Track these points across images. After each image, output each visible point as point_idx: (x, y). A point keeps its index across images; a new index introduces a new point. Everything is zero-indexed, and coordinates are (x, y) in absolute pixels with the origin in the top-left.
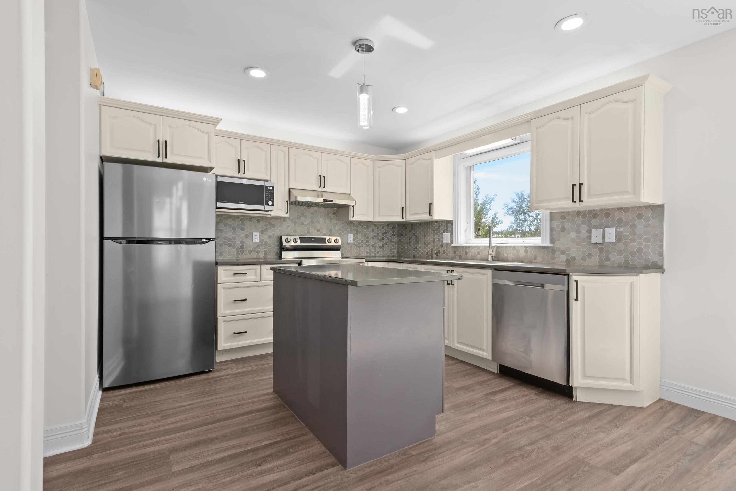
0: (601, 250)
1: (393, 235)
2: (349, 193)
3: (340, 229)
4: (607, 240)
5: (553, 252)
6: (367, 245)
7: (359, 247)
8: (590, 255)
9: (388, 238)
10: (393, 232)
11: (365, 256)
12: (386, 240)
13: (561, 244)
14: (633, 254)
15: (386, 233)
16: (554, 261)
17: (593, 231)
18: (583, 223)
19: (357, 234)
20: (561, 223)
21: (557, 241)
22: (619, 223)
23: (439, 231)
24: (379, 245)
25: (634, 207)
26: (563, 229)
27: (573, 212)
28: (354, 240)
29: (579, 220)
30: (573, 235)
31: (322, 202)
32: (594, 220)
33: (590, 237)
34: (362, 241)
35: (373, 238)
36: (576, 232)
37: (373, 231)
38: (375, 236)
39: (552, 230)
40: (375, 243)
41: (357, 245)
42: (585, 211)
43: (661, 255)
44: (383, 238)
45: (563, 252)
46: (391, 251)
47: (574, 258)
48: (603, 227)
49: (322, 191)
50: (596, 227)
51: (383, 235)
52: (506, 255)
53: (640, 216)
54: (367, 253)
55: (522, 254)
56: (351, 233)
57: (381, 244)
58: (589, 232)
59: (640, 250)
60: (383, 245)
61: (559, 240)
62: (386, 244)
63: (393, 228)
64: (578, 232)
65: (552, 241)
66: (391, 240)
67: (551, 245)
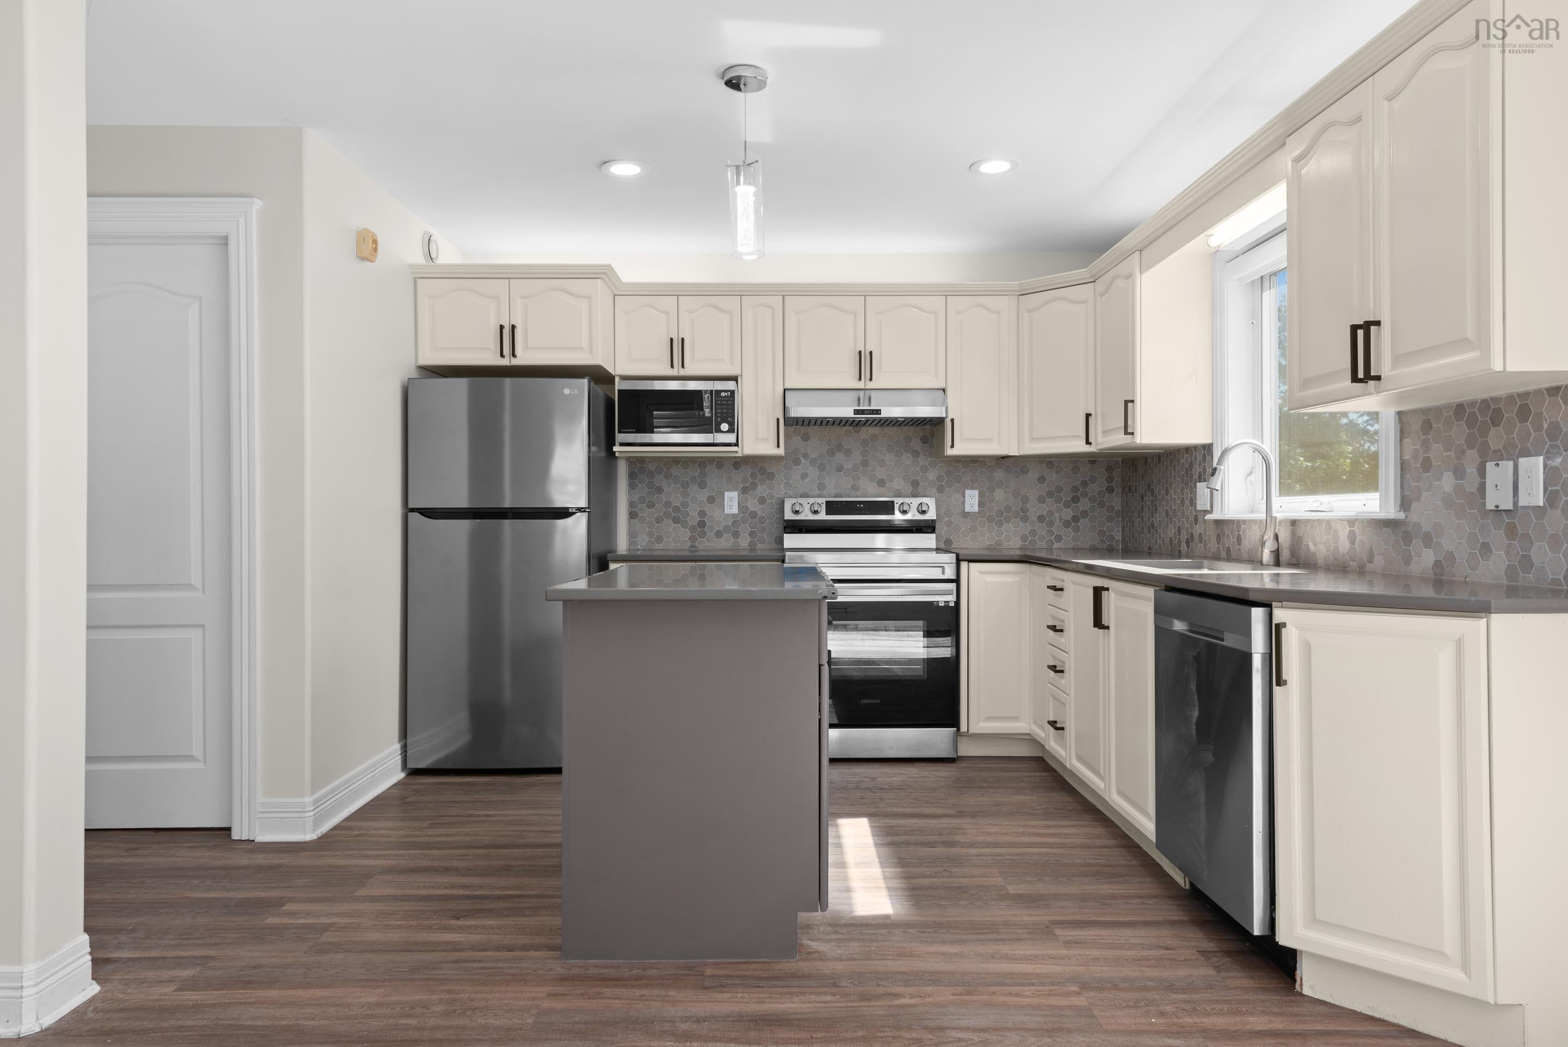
0: (1511, 531)
1: (1110, 490)
2: (942, 385)
3: (940, 478)
4: (1523, 499)
5: (1407, 538)
6: (1025, 519)
7: (1000, 524)
8: (1486, 549)
9: (1092, 500)
10: (1110, 479)
11: (1018, 546)
12: (1084, 505)
13: (1423, 514)
15: (1084, 484)
16: (1409, 567)
17: (1490, 468)
18: (1470, 443)
19: (992, 490)
20: (1421, 446)
21: (1414, 504)
22: (1553, 439)
23: (1191, 477)
24: (1061, 518)
26: (1427, 465)
27: (1447, 407)
28: (981, 504)
30: (1448, 482)
31: (853, 416)
32: (1493, 431)
33: (1482, 490)
34: (1008, 509)
35: (1041, 500)
36: (1455, 472)
37: (1042, 479)
38: (1050, 494)
39: (1403, 467)
40: (1050, 513)
41: (990, 519)
42: (1473, 404)
44: (1076, 500)
45: (1428, 540)
46: (1101, 533)
47: (1450, 560)
48: (1515, 453)
49: (866, 388)
50: (1498, 456)
51: (1075, 489)
54: (1024, 538)
55: (1344, 543)
56: (972, 488)
57: (1068, 514)
58: (1482, 471)
60: (1075, 519)
61: (1418, 499)
62: (1085, 514)
63: (1110, 469)
64: (1459, 473)
65: (1405, 504)
66: (1102, 504)
67: (1401, 516)
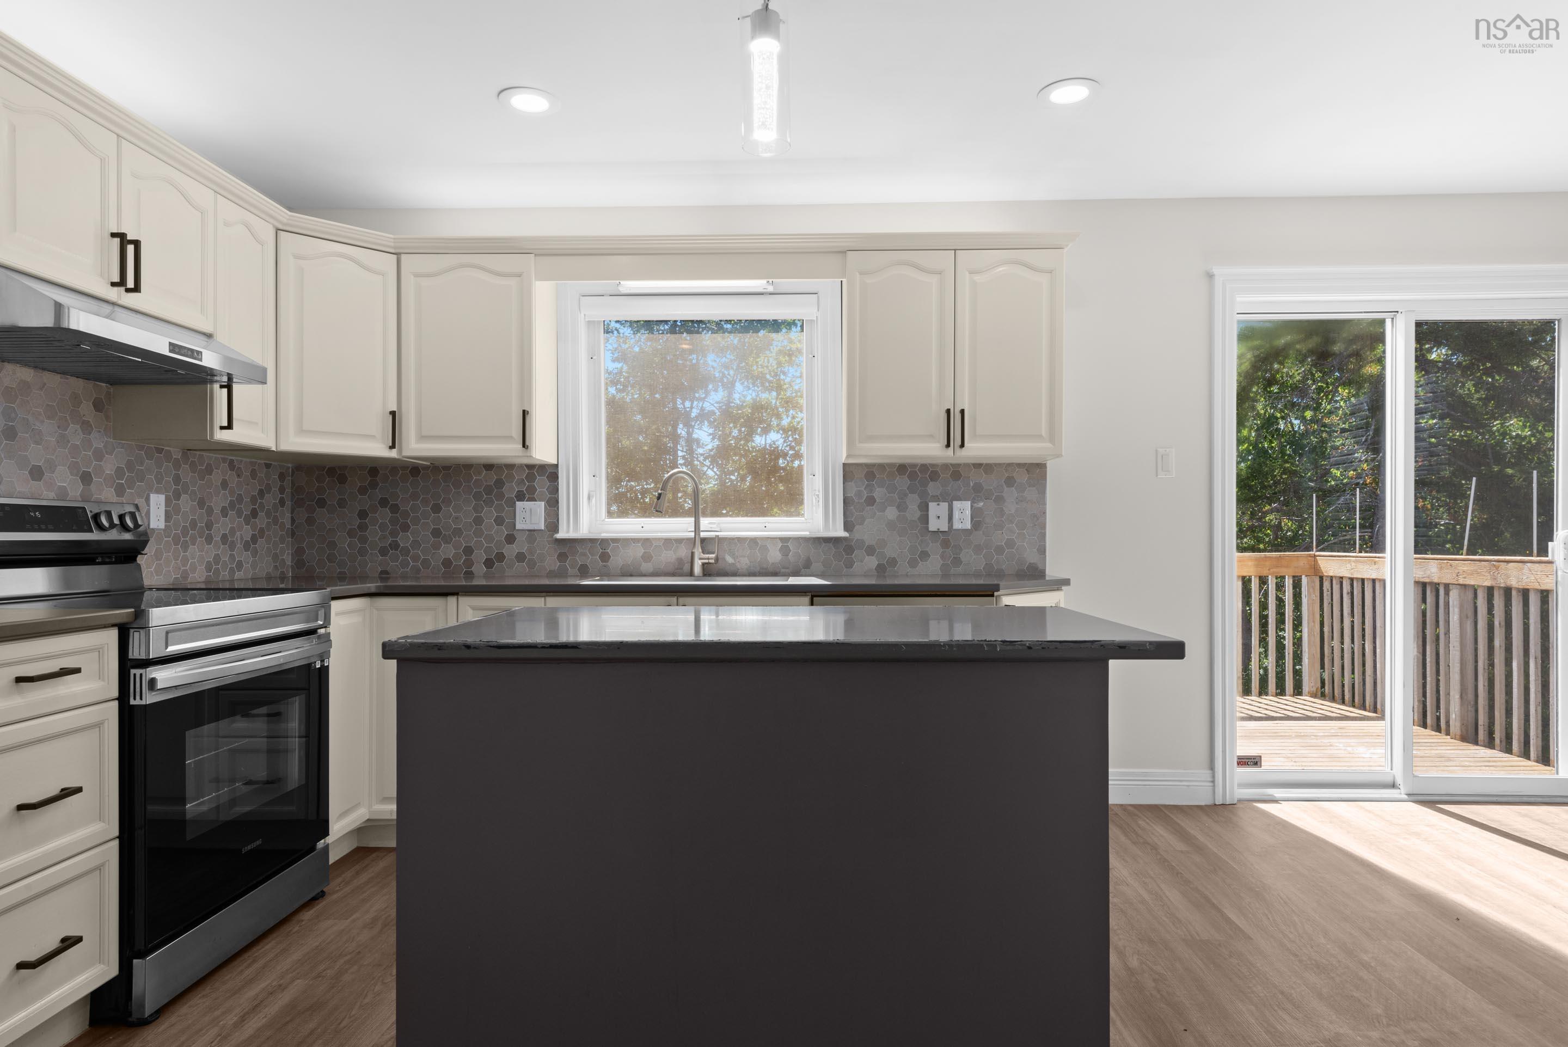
0: (946, 544)
1: (282, 502)
3: (119, 472)
4: (957, 525)
5: (850, 549)
6: (209, 539)
7: (185, 548)
8: (924, 555)
9: (268, 514)
10: (282, 490)
11: (203, 579)
12: (262, 521)
13: (869, 532)
14: (999, 550)
15: (261, 493)
16: (851, 570)
17: (932, 506)
18: (912, 490)
19: (177, 496)
20: (865, 489)
21: (857, 527)
22: (976, 493)
23: (500, 496)
24: (242, 538)
25: (999, 465)
26: (871, 501)
27: (891, 465)
28: (168, 517)
29: (903, 482)
30: (891, 513)
32: (931, 484)
33: (925, 519)
34: (194, 524)
35: (224, 512)
36: (898, 507)
37: (224, 484)
38: (232, 505)
39: (846, 501)
40: (233, 531)
41: (176, 541)
42: (914, 466)
43: (1042, 551)
44: (254, 514)
45: (871, 551)
46: (275, 557)
47: (893, 562)
48: (949, 498)
49: (120, 302)
50: (937, 499)
51: (254, 501)
52: (729, 560)
53: (1010, 481)
54: (209, 568)
55: (774, 556)
56: (158, 491)
57: (247, 532)
58: (924, 508)
59: (1010, 544)
60: (254, 539)
61: (862, 524)
62: (262, 531)
63: (282, 477)
64: (902, 507)
65: (848, 526)
66: (275, 521)
67: (846, 534)
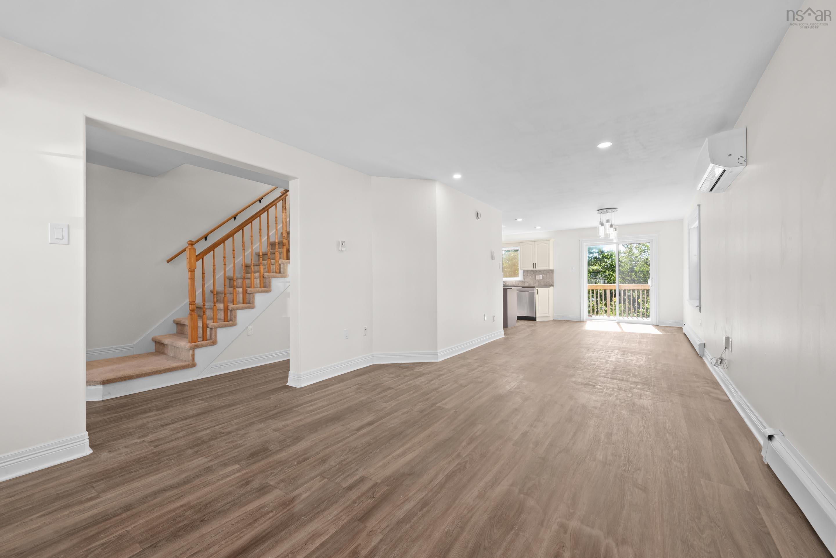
0: (538, 281)
4: (540, 279)
5: (524, 282)
8: (535, 283)
13: (527, 280)
14: (546, 282)
17: (536, 276)
18: (533, 274)
22: (543, 274)
25: (546, 270)
26: (527, 275)
27: (531, 270)
29: (532, 273)
30: (530, 277)
32: (536, 273)
33: (535, 278)
39: (524, 275)
43: (553, 282)
45: (527, 282)
47: (531, 284)
48: (539, 275)
50: (537, 275)
52: (508, 284)
53: (548, 272)
55: (514, 283)
58: (535, 276)
59: (548, 281)
64: (532, 276)
65: (524, 279)
67: (524, 280)
